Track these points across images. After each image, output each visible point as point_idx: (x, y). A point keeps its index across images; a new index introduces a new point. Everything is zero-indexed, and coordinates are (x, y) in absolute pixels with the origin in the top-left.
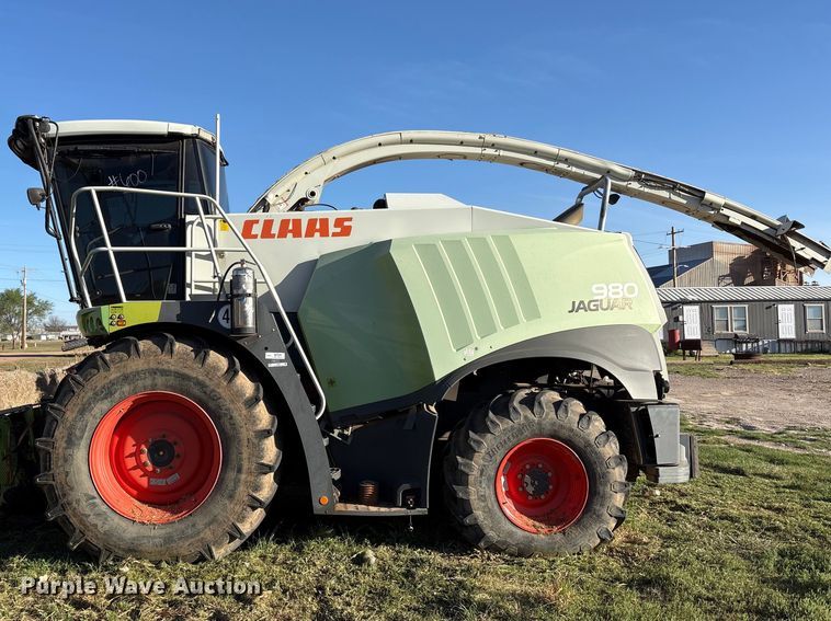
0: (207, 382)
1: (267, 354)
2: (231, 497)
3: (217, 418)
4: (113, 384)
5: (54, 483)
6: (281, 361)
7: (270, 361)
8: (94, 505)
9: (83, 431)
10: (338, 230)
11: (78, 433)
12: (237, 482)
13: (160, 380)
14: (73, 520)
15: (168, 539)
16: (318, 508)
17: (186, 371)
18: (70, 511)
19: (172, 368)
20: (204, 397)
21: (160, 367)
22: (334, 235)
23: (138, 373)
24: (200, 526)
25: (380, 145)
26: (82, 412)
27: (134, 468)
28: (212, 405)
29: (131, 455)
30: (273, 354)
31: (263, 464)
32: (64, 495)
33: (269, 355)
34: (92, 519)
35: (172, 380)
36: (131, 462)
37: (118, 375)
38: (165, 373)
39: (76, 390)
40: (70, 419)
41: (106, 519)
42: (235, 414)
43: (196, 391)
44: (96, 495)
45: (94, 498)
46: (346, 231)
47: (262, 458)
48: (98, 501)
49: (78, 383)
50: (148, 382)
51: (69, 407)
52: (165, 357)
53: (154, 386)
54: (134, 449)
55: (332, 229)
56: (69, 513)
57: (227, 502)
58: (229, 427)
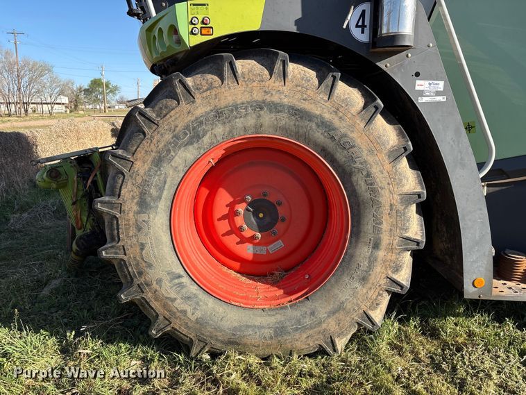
0: (337, 123)
1: (418, 82)
2: (364, 279)
3: (346, 175)
4: (201, 123)
5: (125, 258)
6: (438, 93)
7: (421, 93)
8: (181, 285)
9: (161, 189)
11: (153, 191)
12: (372, 261)
13: (267, 118)
14: (155, 304)
15: (280, 331)
16: (470, 291)
17: (306, 106)
18: (150, 295)
19: (286, 101)
20: (330, 145)
21: (268, 98)
23: (236, 107)
24: (322, 314)
26: (158, 162)
27: (228, 233)
28: (340, 156)
29: (223, 218)
30: (426, 83)
31: (408, 239)
32: (140, 273)
33: (421, 85)
34: (179, 304)
35: (285, 120)
36: (222, 227)
37: (208, 109)
38: (275, 108)
39: (146, 130)
40: (142, 172)
41: (197, 304)
42: (375, 170)
43: (319, 136)
44: (182, 272)
45: (180, 276)
47: (406, 230)
48: (186, 280)
49: (149, 119)
50: (251, 121)
51: (138, 155)
52: (275, 83)
53: (259, 127)
54: (226, 211)
56: (149, 296)
57: (357, 285)
58: (362, 183)
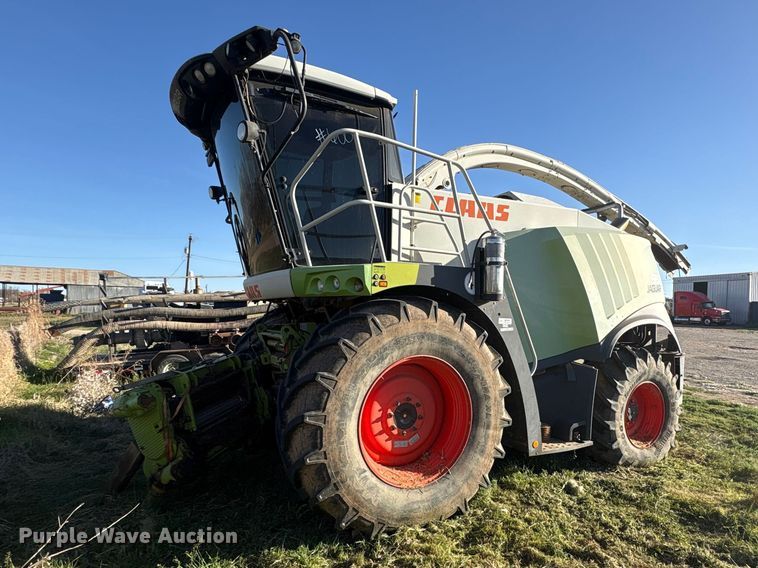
0: (466, 347)
1: (500, 319)
2: (482, 452)
3: (470, 379)
4: (386, 349)
5: (326, 462)
6: (509, 326)
7: (502, 326)
8: (366, 478)
9: (355, 401)
10: (500, 215)
11: (350, 404)
12: (487, 437)
13: (426, 344)
14: (347, 499)
15: (435, 501)
16: (532, 452)
17: (447, 335)
18: (344, 490)
19: (437, 332)
20: (462, 360)
21: (428, 331)
22: (497, 218)
23: (408, 337)
24: (459, 482)
25: (493, 152)
26: (355, 380)
27: (380, 433)
28: (467, 367)
29: (377, 421)
30: (503, 319)
32: (337, 473)
33: (502, 321)
34: (367, 495)
35: (436, 345)
36: (377, 428)
37: (390, 339)
38: (432, 337)
39: (348, 356)
40: (343, 389)
41: (378, 492)
42: (486, 376)
43: (455, 354)
44: (367, 469)
45: (365, 471)
46: (505, 217)
48: (368, 473)
49: (350, 348)
50: (416, 346)
51: (341, 375)
52: (431, 321)
53: (419, 350)
54: (379, 415)
55: (496, 214)
56: (342, 492)
57: (479, 456)
58: (480, 388)
